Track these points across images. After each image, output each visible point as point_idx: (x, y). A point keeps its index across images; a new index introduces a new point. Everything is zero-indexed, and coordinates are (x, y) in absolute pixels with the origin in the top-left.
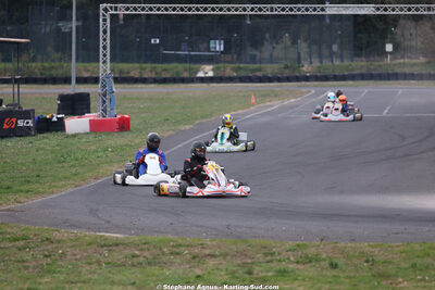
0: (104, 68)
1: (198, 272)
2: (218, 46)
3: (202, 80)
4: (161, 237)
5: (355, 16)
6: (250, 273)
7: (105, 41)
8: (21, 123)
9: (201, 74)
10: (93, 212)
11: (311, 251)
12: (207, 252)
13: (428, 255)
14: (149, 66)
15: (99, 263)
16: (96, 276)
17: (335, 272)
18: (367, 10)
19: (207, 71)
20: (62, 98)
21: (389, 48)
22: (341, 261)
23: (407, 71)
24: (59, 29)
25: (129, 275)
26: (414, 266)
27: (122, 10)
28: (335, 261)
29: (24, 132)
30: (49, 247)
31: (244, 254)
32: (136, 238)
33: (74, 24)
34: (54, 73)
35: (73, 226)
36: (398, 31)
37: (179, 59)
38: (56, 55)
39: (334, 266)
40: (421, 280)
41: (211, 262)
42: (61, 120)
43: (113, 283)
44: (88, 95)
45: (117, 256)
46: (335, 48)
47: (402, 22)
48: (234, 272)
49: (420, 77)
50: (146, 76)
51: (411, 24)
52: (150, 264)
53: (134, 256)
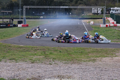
0: (24, 16)
1: (36, 53)
2: (44, 13)
3: (41, 19)
4: (30, 46)
5: (65, 8)
6: (45, 53)
7: (24, 12)
8: (11, 25)
9: (41, 18)
10: (19, 41)
11: (56, 49)
12: (37, 49)
13: (78, 50)
14: (33, 16)
15: (18, 51)
16: (17, 54)
17: (60, 53)
18: (67, 7)
19: (42, 17)
20: (18, 21)
21: (71, 14)
22: (62, 51)
23: (74, 17)
24: (18, 11)
25: (23, 53)
26: (75, 52)
27: (28, 7)
28: (60, 51)
29: (11, 27)
30: (10, 48)
31: (44, 49)
32: (25, 46)
33: (20, 10)
34: (17, 17)
35: (15, 44)
36: (72, 11)
37: (37, 15)
38: (18, 15)
39: (60, 52)
40: (76, 55)
41: (38, 51)
42: (17, 25)
43: (19, 55)
44: (22, 21)
45: (21, 49)
46: (62, 14)
47: (73, 10)
48: (42, 53)
49: (75, 18)
50: (32, 18)
51: (74, 10)
52: (27, 51)
53: (24, 49)
